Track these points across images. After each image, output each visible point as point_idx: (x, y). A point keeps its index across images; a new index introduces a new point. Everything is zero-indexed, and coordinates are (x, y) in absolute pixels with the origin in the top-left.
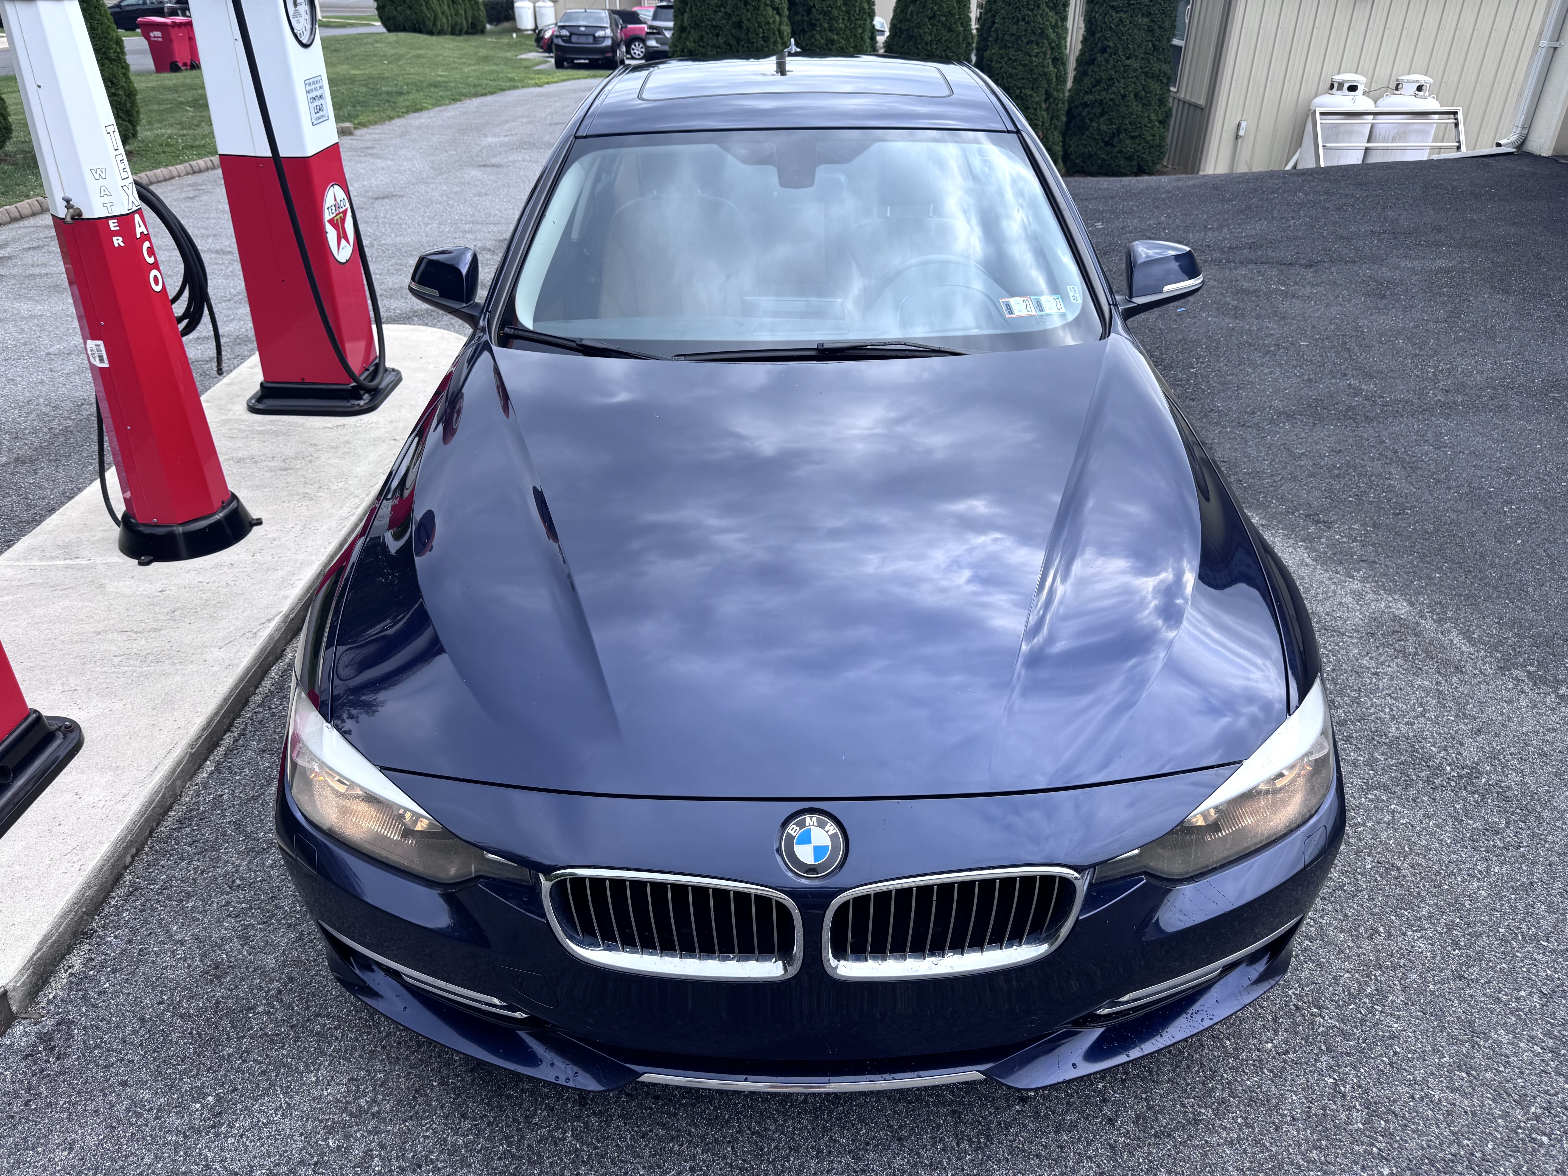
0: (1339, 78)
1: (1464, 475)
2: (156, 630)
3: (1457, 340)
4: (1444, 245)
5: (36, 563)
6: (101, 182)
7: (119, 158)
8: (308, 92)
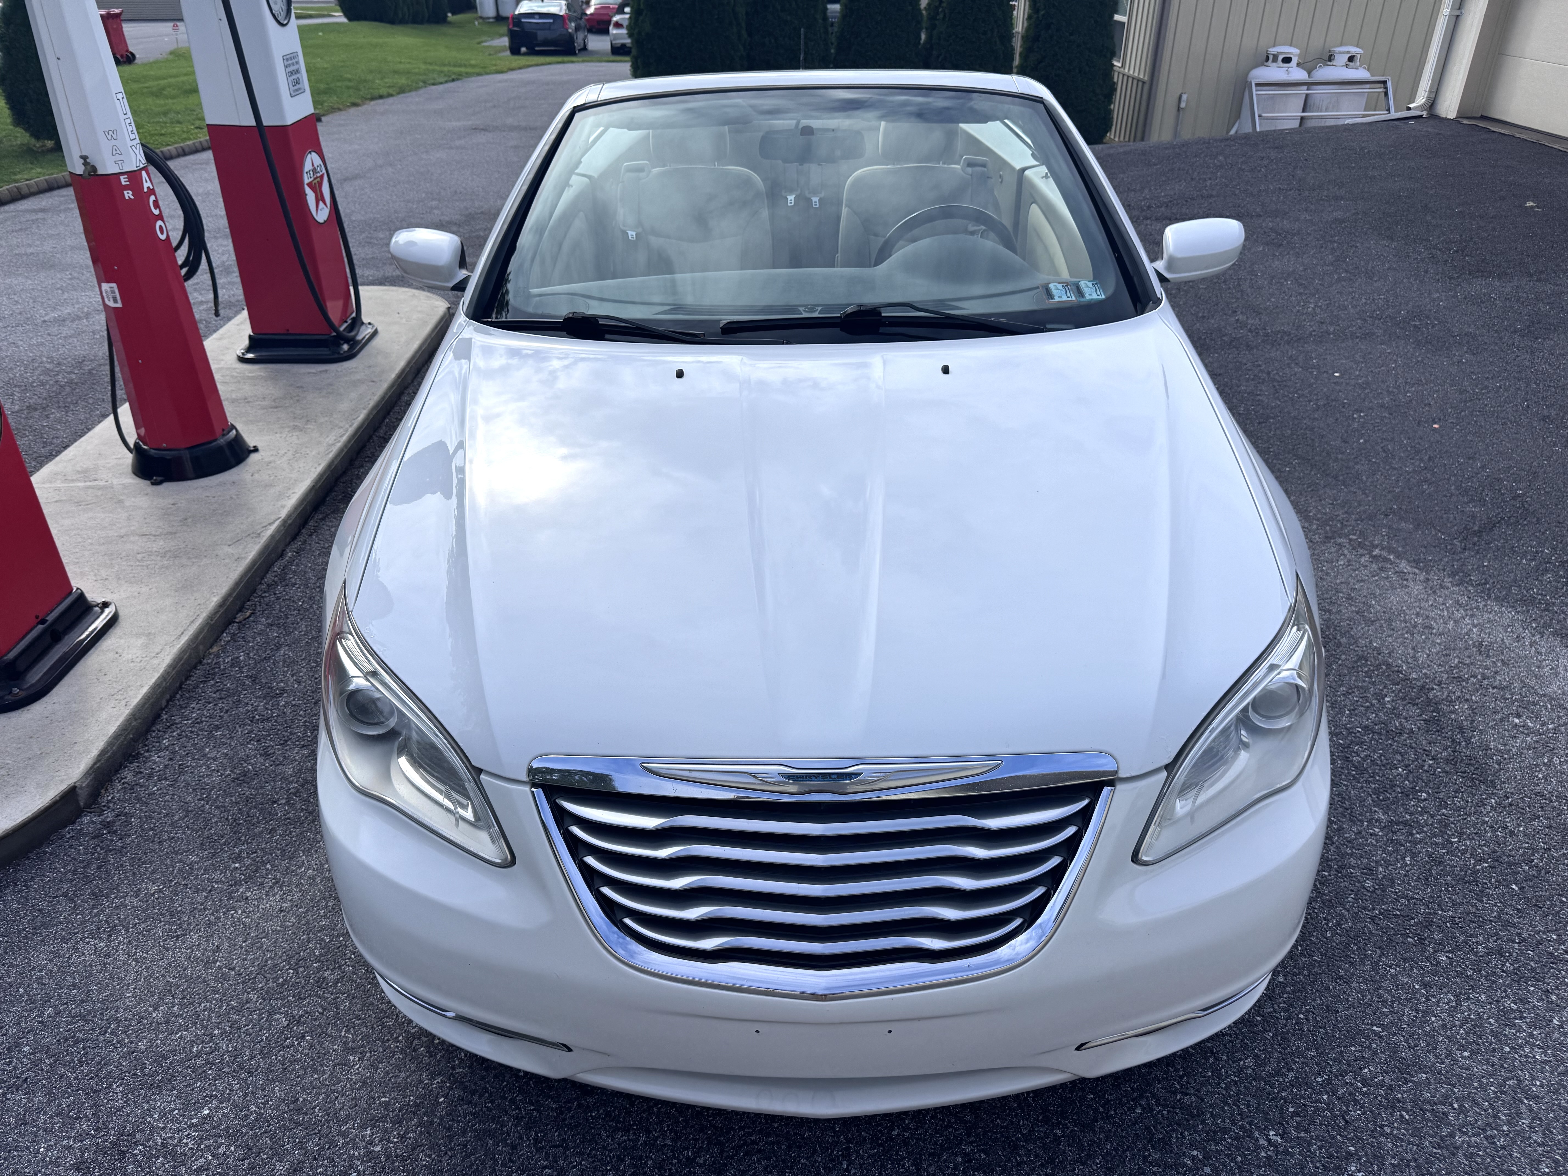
0: (1274, 50)
1: (1325, 390)
2: (171, 533)
3: (1340, 280)
4: (1342, 198)
5: (58, 484)
6: (114, 142)
7: (128, 121)
8: (286, 67)
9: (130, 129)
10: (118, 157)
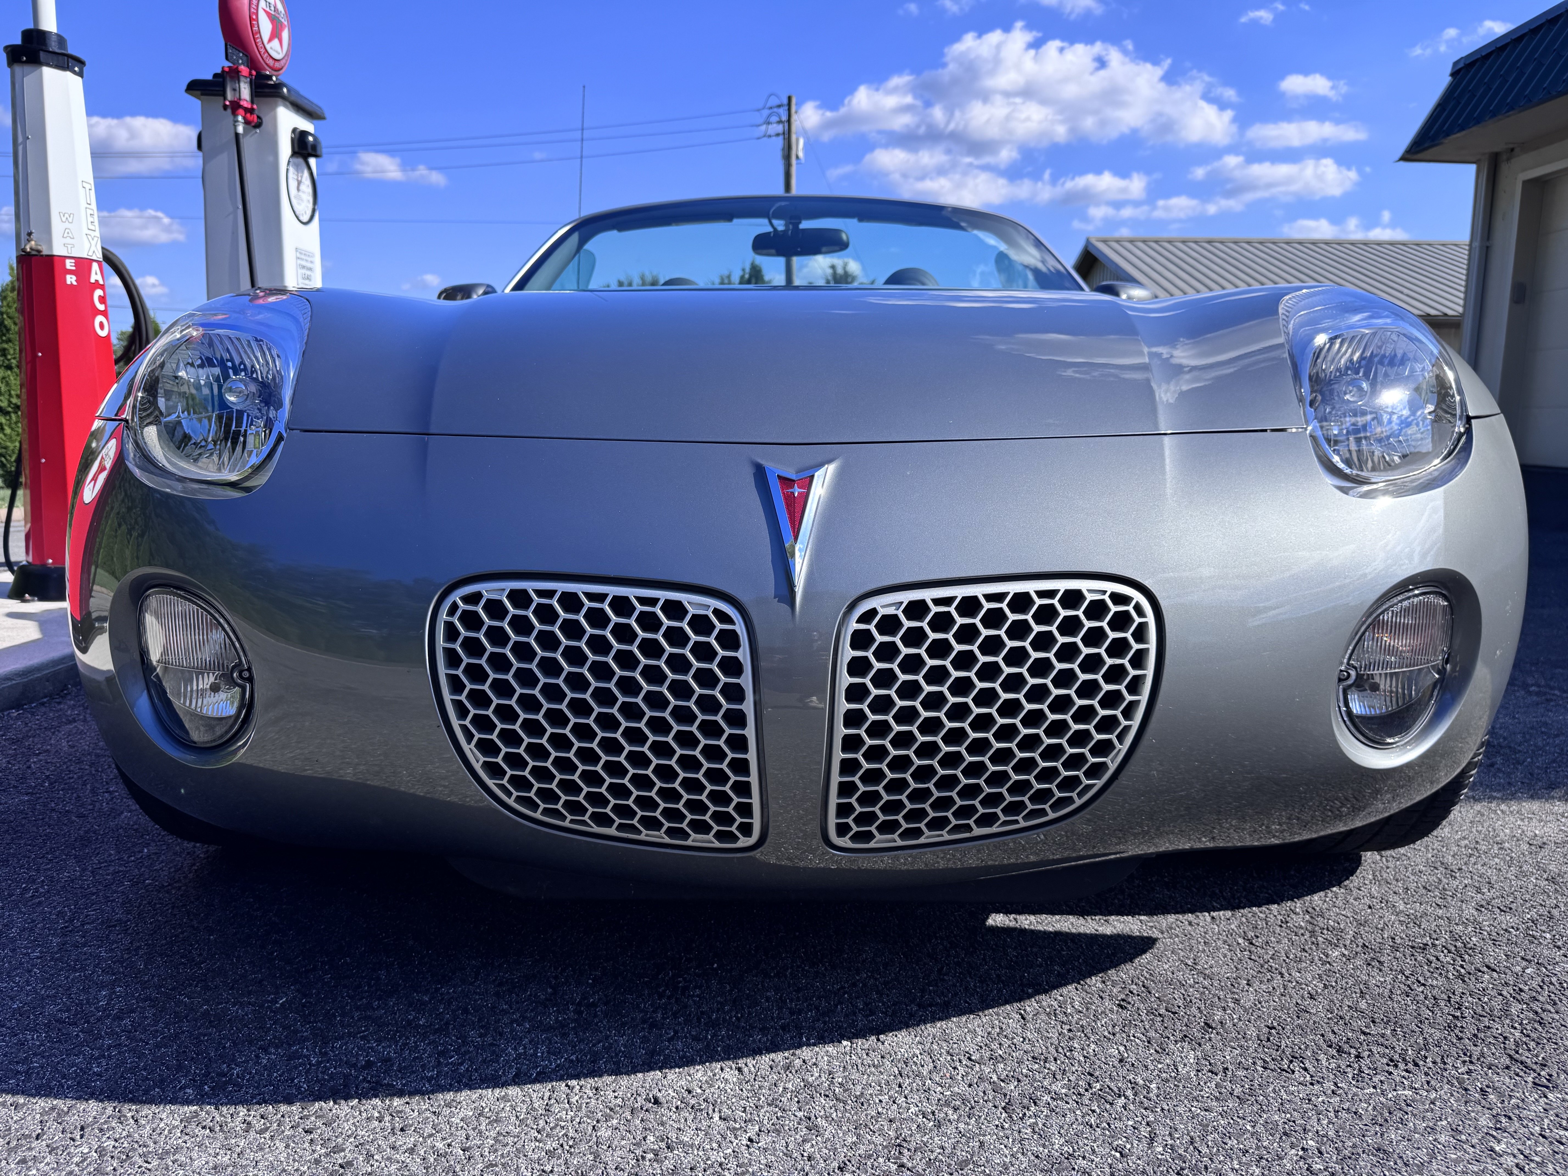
6: (67, 225)
7: (89, 212)
8: (298, 258)
9: (90, 219)
10: (68, 241)
